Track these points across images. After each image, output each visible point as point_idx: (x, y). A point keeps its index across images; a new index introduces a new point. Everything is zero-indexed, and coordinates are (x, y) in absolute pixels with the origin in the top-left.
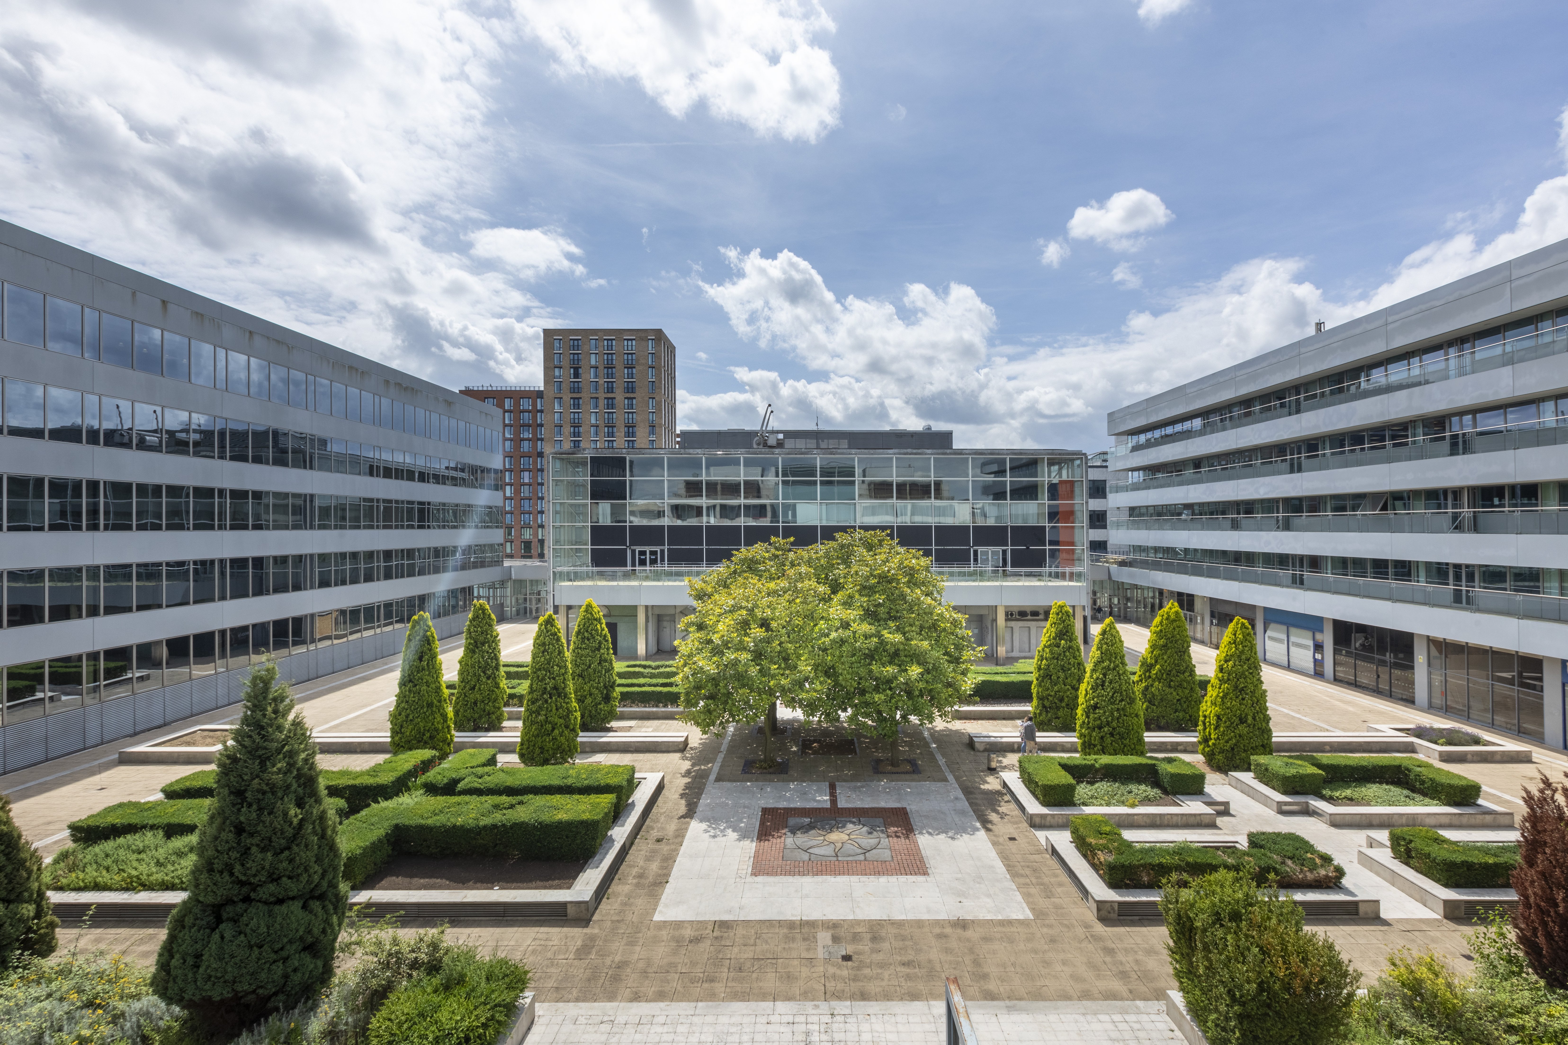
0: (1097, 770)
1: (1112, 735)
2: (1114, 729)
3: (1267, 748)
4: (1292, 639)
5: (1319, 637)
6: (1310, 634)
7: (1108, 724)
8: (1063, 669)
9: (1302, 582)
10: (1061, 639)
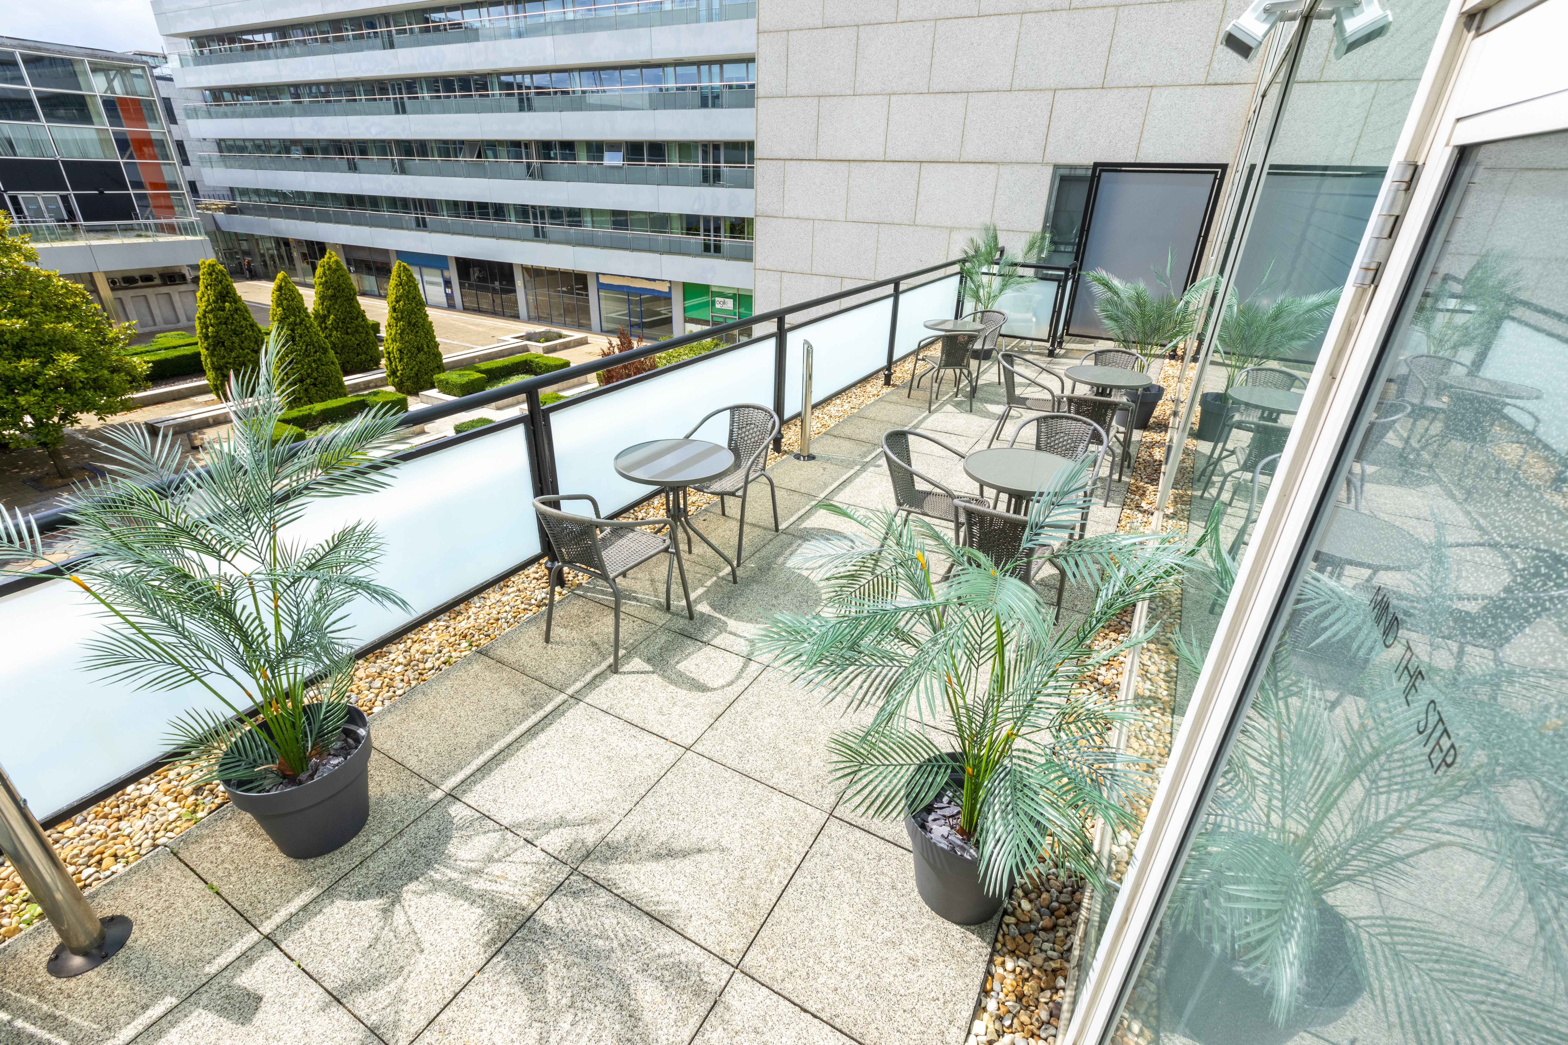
0: (315, 417)
1: (315, 385)
2: (316, 379)
3: (441, 368)
4: (426, 278)
5: (446, 274)
6: (439, 272)
7: (309, 375)
8: (235, 332)
9: (425, 225)
10: (224, 302)
